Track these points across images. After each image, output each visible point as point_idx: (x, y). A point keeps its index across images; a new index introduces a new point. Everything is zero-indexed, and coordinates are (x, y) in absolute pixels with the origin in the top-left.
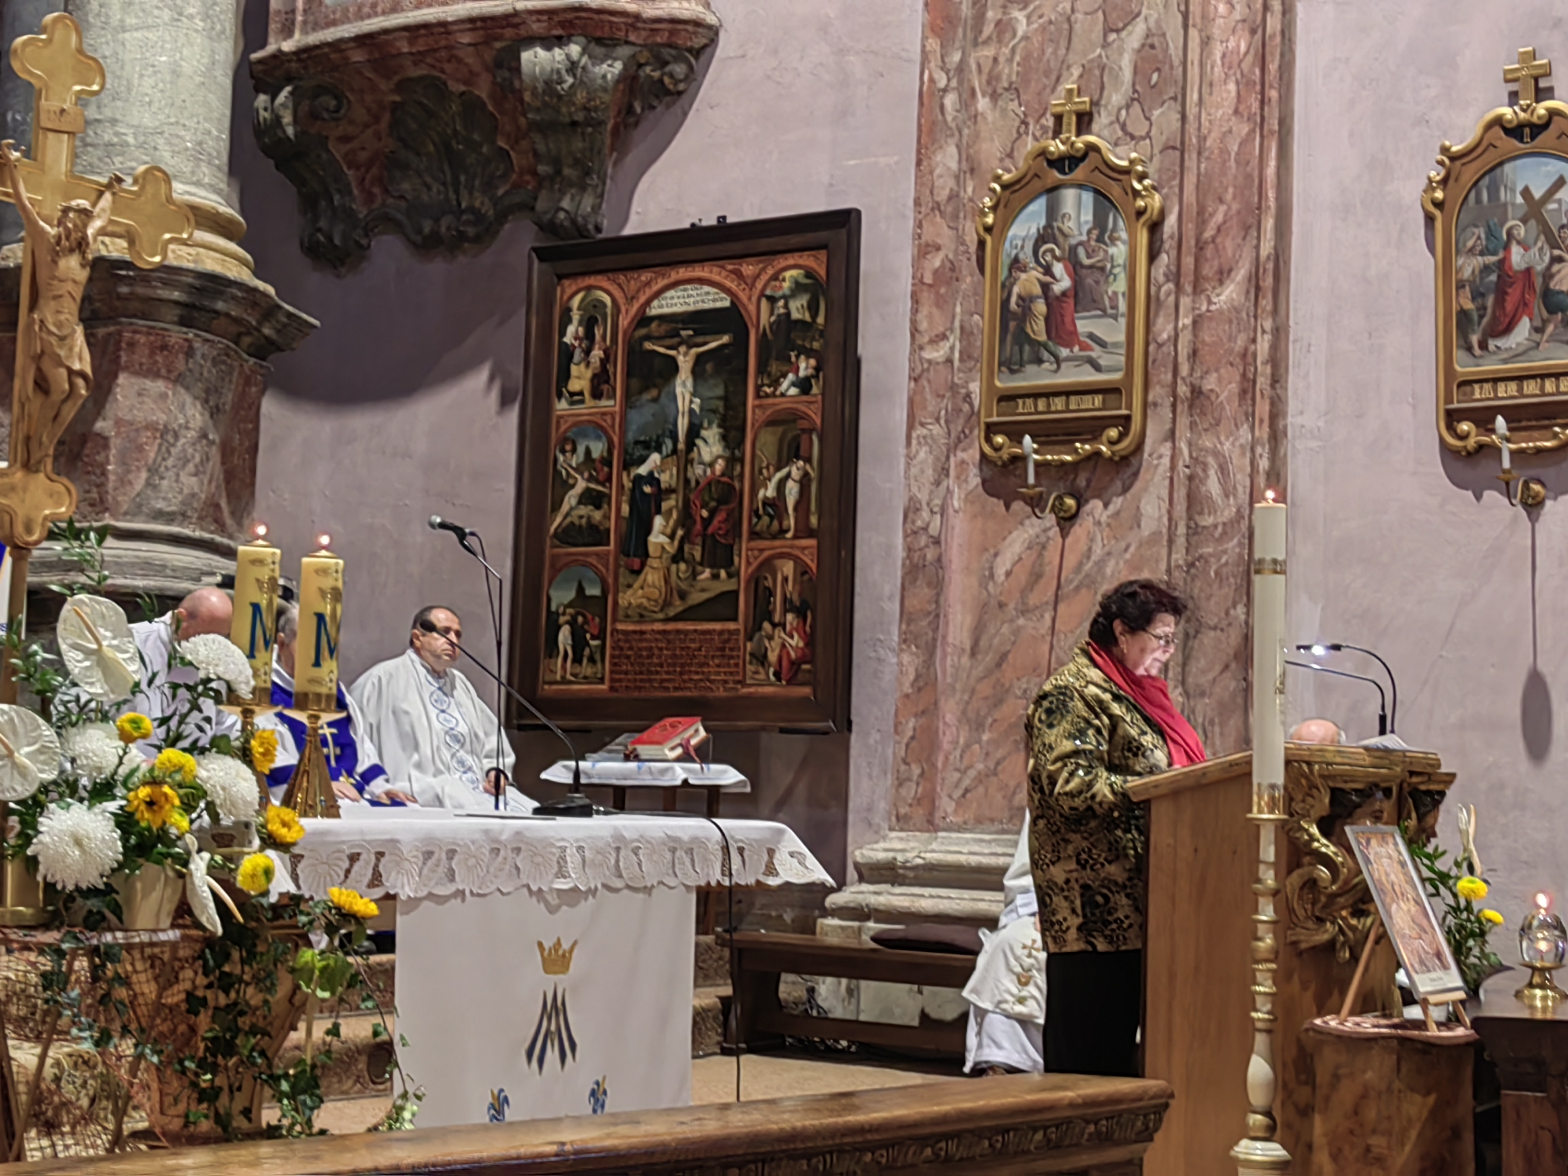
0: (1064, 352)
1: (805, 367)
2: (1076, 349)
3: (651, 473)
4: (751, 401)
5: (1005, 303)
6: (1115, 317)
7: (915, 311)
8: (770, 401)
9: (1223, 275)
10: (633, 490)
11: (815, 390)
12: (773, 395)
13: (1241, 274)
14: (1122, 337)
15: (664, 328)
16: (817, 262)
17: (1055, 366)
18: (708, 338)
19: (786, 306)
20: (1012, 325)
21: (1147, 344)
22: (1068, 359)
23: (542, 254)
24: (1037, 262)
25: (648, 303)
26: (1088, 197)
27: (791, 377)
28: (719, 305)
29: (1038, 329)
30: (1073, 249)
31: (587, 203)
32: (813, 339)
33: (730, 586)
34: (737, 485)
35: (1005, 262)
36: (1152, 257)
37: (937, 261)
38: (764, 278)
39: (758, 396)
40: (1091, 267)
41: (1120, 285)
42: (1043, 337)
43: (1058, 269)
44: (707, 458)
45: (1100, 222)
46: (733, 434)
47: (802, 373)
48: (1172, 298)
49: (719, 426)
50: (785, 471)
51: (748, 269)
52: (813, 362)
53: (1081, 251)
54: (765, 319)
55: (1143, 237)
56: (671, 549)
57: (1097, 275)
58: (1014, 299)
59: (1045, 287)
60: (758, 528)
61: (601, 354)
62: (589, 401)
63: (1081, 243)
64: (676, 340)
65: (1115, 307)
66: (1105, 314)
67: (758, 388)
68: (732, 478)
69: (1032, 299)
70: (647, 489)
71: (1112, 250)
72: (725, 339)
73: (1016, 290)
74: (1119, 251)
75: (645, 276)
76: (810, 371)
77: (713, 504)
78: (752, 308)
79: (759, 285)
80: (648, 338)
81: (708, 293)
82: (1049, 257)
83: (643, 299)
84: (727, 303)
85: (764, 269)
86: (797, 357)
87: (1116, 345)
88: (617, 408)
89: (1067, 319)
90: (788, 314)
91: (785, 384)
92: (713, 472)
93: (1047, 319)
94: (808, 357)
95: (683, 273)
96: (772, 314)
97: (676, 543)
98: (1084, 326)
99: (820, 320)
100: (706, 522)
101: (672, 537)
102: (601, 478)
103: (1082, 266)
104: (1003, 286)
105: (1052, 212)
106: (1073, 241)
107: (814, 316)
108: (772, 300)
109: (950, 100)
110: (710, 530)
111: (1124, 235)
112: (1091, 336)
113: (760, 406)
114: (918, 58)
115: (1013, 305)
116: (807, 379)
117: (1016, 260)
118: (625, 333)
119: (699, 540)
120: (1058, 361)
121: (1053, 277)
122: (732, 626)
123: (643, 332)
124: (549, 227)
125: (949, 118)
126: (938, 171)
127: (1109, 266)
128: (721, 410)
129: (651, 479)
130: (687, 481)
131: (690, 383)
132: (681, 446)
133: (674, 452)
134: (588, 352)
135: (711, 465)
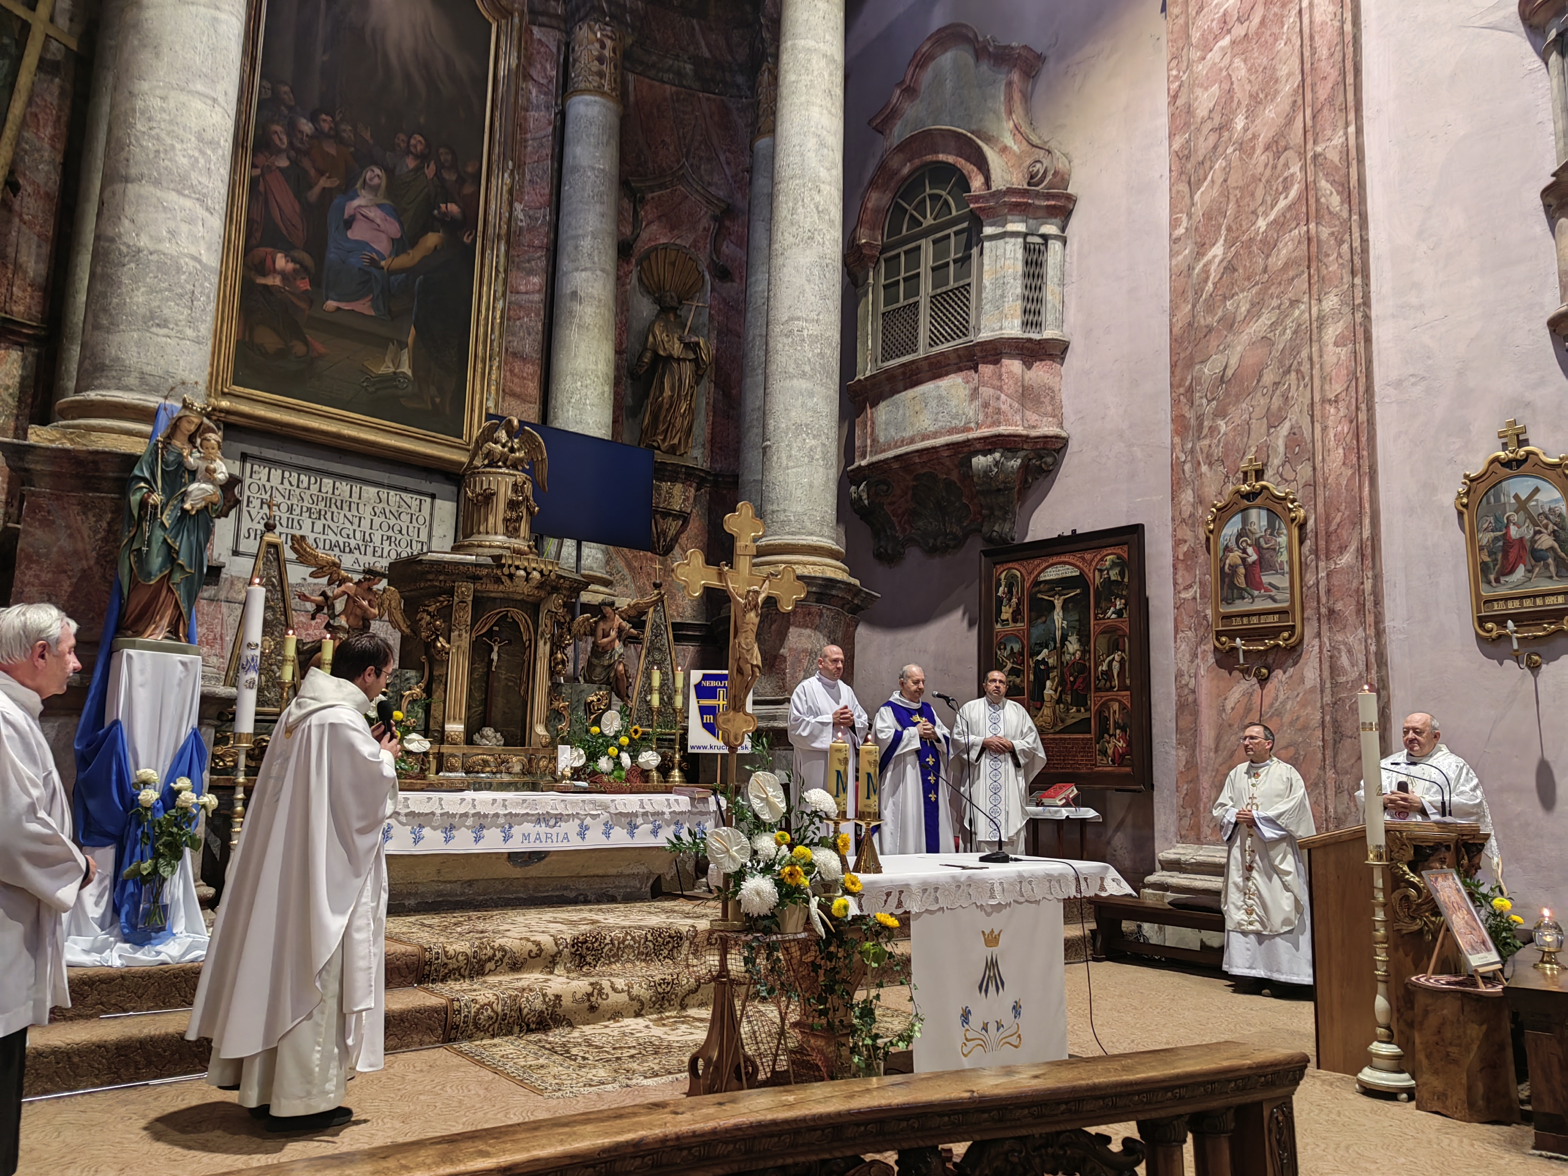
0: (1256, 593)
1: (1119, 604)
2: (1262, 591)
3: (1044, 659)
4: (1092, 622)
5: (1223, 568)
6: (1283, 574)
7: (1175, 574)
9: (1342, 550)
10: (1035, 668)
11: (1125, 615)
12: (1104, 618)
13: (1351, 549)
14: (1287, 585)
16: (1123, 551)
17: (1251, 600)
18: (1069, 591)
19: (1108, 574)
20: (1227, 579)
21: (1301, 588)
23: (986, 553)
25: (1039, 575)
27: (1112, 609)
28: (1074, 574)
29: (1241, 582)
30: (1257, 540)
31: (1007, 528)
32: (1123, 589)
34: (1087, 664)
36: (1301, 542)
37: (1184, 548)
38: (1096, 560)
39: (1096, 619)
40: (1268, 549)
41: (1284, 558)
42: (1244, 586)
43: (1250, 550)
44: (1071, 651)
45: (1271, 525)
47: (1118, 607)
48: (1313, 563)
49: (1077, 635)
50: (1112, 657)
51: (1088, 556)
52: (1123, 601)
53: (1262, 541)
54: (1098, 580)
55: (1295, 533)
56: (1056, 697)
57: (1271, 552)
58: (1227, 566)
59: (1244, 560)
61: (1017, 601)
62: (1011, 624)
63: (1261, 537)
64: (1053, 593)
65: (1282, 569)
66: (1277, 573)
67: (1096, 615)
68: (1085, 661)
69: (1237, 566)
70: (1042, 667)
71: (1279, 540)
72: (1078, 591)
73: (1228, 561)
74: (1283, 540)
75: (1037, 562)
77: (1076, 674)
78: (1091, 575)
79: (1094, 564)
80: (1040, 592)
81: (1068, 569)
82: (1244, 545)
83: (1036, 573)
84: (1078, 573)
85: (1096, 556)
86: (1115, 599)
87: (1284, 589)
88: (1026, 627)
89: (1256, 576)
90: (1109, 578)
91: (1110, 613)
92: (1075, 658)
93: (1245, 576)
94: (1120, 599)
95: (1055, 559)
96: (1101, 578)
97: (1058, 694)
98: (1266, 579)
99: (1126, 580)
100: (1073, 683)
101: (1057, 691)
102: (1020, 662)
103: (1263, 548)
104: (1221, 560)
105: (1245, 521)
106: (1257, 536)
107: (1123, 578)
108: (1101, 571)
109: (1187, 467)
110: (1075, 687)
111: (1285, 531)
113: (1097, 624)
114: (1169, 446)
115: (1227, 569)
116: (1121, 610)
117: (1227, 547)
119: (1069, 692)
120: (1253, 597)
121: (1247, 554)
122: (1088, 736)
124: (989, 540)
125: (1187, 476)
126: (1183, 503)
127: (1277, 548)
128: (1078, 627)
129: (1044, 662)
130: (1062, 663)
131: (1061, 614)
132: (1058, 645)
133: (1055, 648)
134: (1010, 600)
135: (1074, 654)
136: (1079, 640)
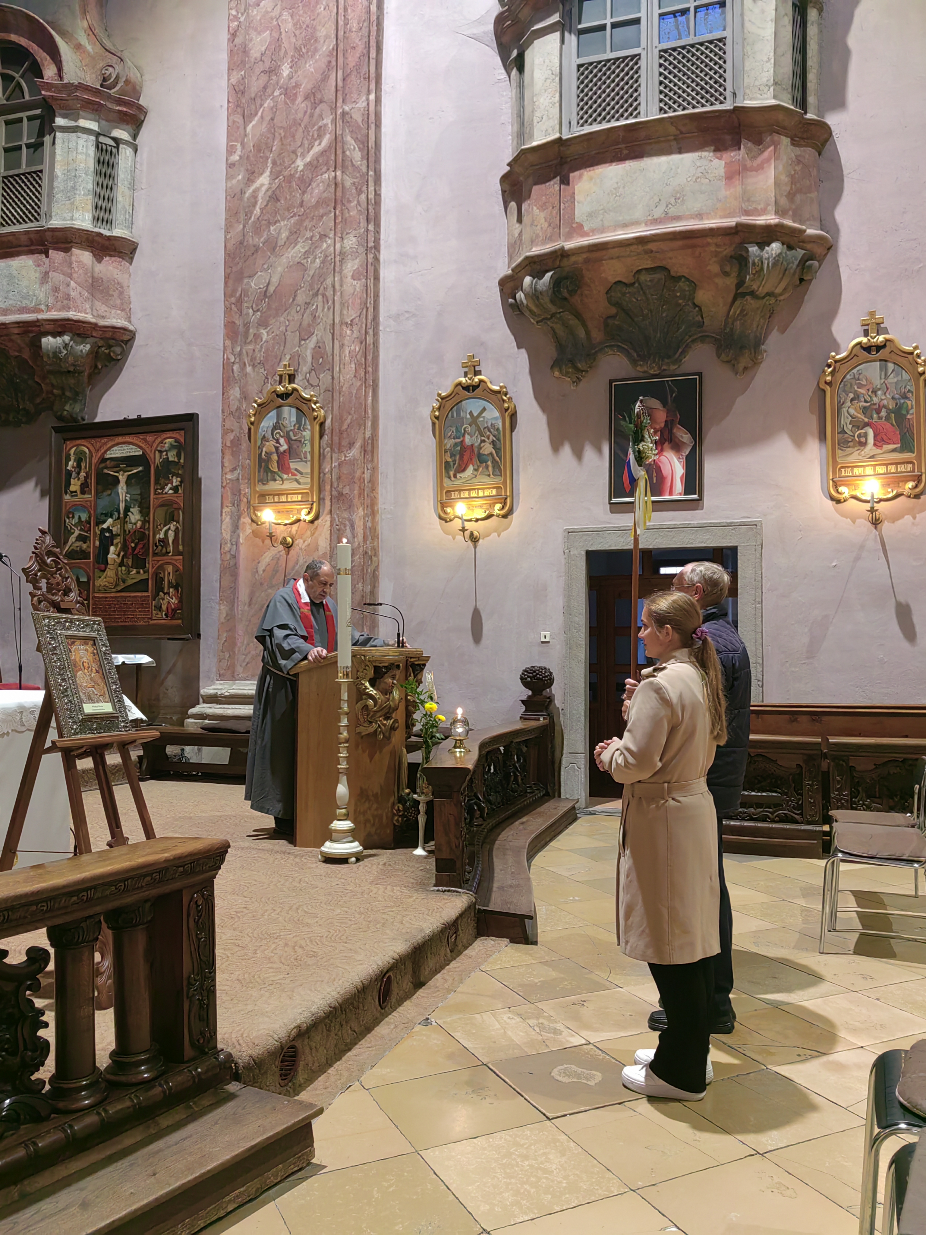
0: (285, 476)
1: (176, 481)
2: (290, 475)
3: (108, 527)
4: (152, 496)
5: (260, 455)
6: (306, 462)
7: (223, 458)
8: (160, 496)
9: (351, 445)
10: (100, 535)
11: (180, 491)
12: (162, 493)
13: (358, 445)
14: (309, 471)
15: (113, 463)
16: (180, 436)
17: (281, 482)
18: (133, 468)
19: (167, 455)
20: (263, 464)
21: (320, 473)
22: (286, 479)
23: (57, 430)
24: (273, 438)
25: (105, 452)
26: (294, 410)
27: (170, 485)
28: (137, 454)
29: (274, 467)
30: (288, 433)
31: (77, 408)
32: (179, 469)
33: (145, 577)
34: (147, 532)
35: (259, 437)
36: (321, 436)
37: (231, 436)
38: (157, 442)
39: (155, 494)
40: (295, 440)
41: (308, 448)
42: (276, 470)
43: (282, 441)
44: (133, 521)
45: (299, 421)
46: (144, 511)
47: (174, 484)
48: (329, 454)
49: (139, 507)
50: (167, 527)
51: (150, 438)
52: (179, 479)
53: (291, 433)
54: (158, 460)
55: (317, 428)
56: (119, 561)
57: (298, 444)
58: (264, 453)
59: (277, 448)
60: (156, 551)
61: (85, 474)
62: (80, 496)
63: (291, 430)
64: (118, 469)
65: (306, 458)
66: (302, 461)
67: (155, 490)
68: (144, 529)
69: (271, 453)
70: (107, 534)
71: (304, 433)
72: (140, 469)
73: (264, 449)
74: (307, 434)
75: (104, 440)
76: (178, 483)
77: (137, 541)
78: (152, 456)
79: (155, 445)
80: (106, 468)
81: (132, 448)
82: (278, 435)
83: (102, 451)
84: (141, 453)
85: (157, 438)
86: (172, 477)
87: (306, 474)
88: (92, 499)
89: (286, 462)
90: (168, 458)
91: (167, 488)
92: (136, 527)
93: (278, 462)
94: (177, 477)
95: (120, 439)
96: (161, 458)
97: (120, 558)
98: (293, 466)
99: (182, 461)
100: (134, 549)
101: (118, 555)
102: (86, 529)
103: (292, 440)
104: (259, 448)
105: (279, 416)
106: (288, 429)
107: (179, 459)
108: (161, 452)
109: (236, 367)
110: (136, 552)
111: (309, 427)
112: (296, 470)
113: (157, 498)
114: (222, 348)
115: (263, 456)
116: (177, 487)
117: (264, 437)
118: (95, 466)
119: (130, 557)
120: (283, 480)
121: (280, 444)
122: (146, 594)
123: (103, 465)
124: (60, 418)
125: (236, 375)
126: (231, 398)
127: (303, 440)
128: (140, 500)
129: (108, 530)
130: (125, 531)
131: (125, 488)
132: (122, 515)
133: (119, 518)
134: (78, 473)
135: (135, 524)
136: (141, 512)
